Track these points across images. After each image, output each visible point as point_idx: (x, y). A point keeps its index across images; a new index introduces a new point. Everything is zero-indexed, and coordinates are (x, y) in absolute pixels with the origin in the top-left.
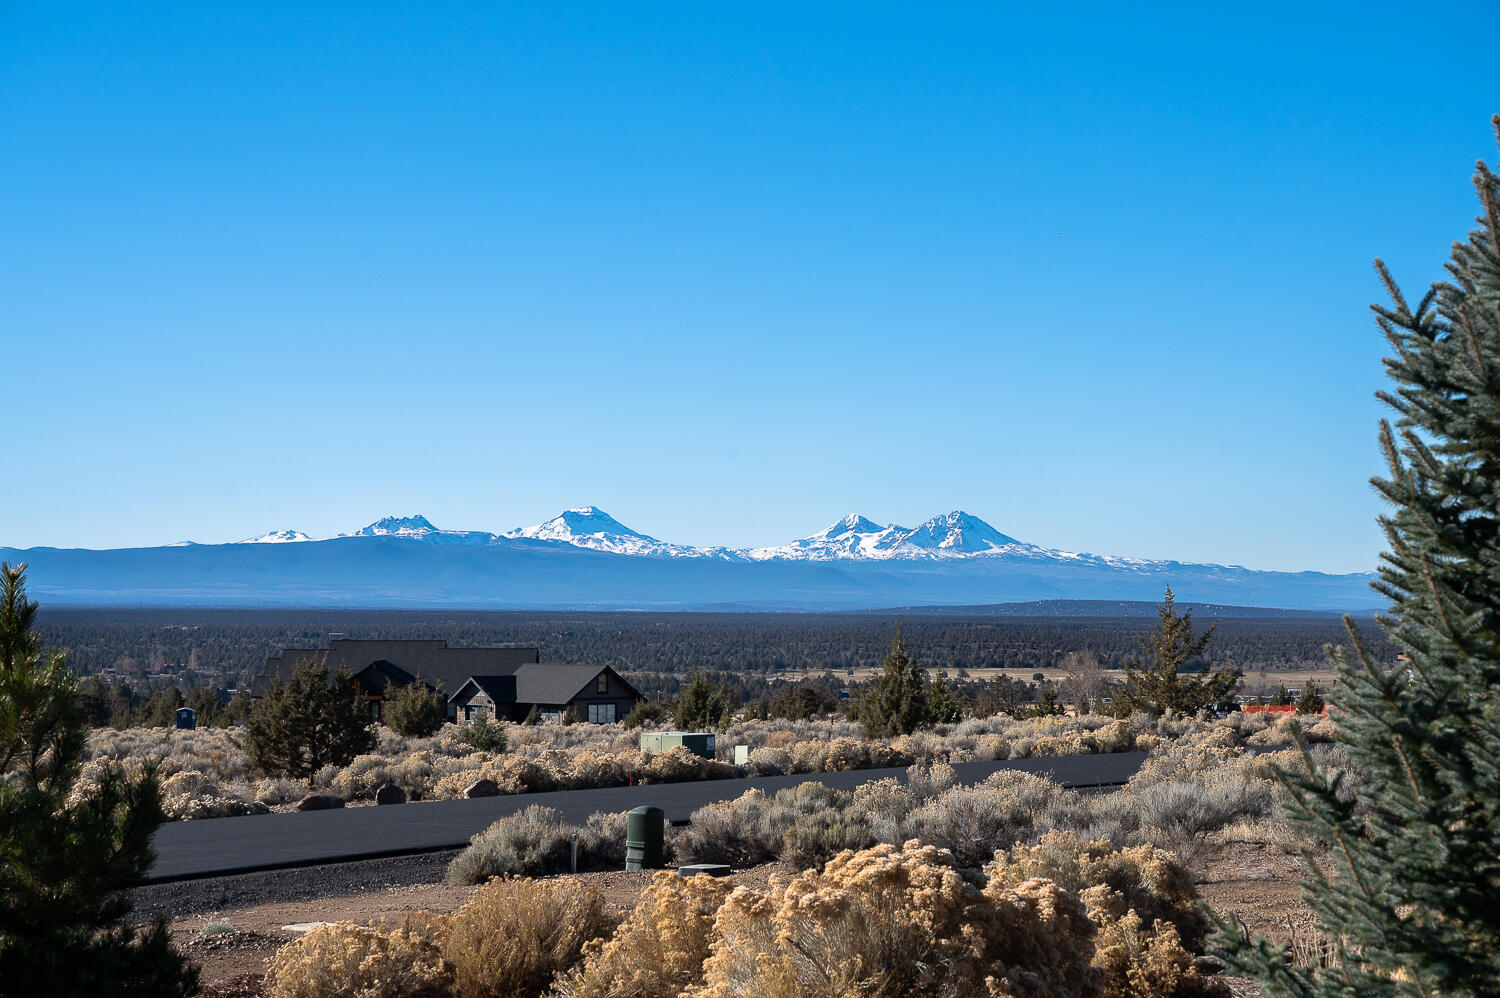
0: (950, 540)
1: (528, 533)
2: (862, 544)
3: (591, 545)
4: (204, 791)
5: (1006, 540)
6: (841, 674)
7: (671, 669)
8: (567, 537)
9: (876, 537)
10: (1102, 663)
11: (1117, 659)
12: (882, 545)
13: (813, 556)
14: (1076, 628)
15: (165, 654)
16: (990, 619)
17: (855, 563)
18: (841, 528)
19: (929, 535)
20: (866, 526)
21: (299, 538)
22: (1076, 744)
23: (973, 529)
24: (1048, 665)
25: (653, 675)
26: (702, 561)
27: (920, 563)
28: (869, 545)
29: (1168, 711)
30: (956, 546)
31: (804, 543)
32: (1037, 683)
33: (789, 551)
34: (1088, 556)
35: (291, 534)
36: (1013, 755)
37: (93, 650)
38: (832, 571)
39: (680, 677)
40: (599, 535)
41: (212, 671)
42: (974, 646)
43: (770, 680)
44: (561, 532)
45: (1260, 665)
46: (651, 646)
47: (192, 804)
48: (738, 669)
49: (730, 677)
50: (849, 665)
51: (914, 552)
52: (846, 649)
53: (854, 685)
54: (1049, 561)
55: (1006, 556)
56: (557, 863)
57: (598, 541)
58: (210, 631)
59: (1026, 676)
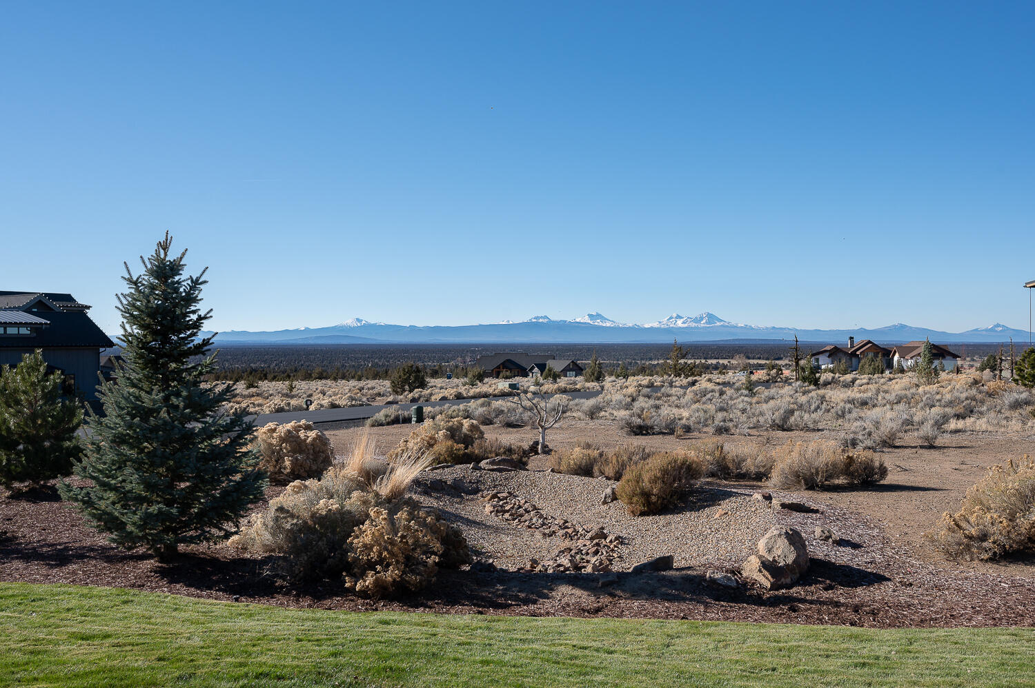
0: (704, 321)
1: (578, 320)
2: (678, 322)
3: (596, 324)
5: (722, 321)
8: (589, 321)
9: (682, 320)
10: (749, 358)
11: (754, 356)
13: (662, 326)
14: (742, 347)
17: (676, 328)
18: (671, 318)
19: (698, 320)
20: (679, 317)
21: (511, 323)
23: (711, 318)
24: (732, 358)
27: (695, 328)
28: (680, 323)
30: (706, 322)
31: (660, 322)
32: (728, 364)
33: (656, 325)
35: (509, 321)
37: (450, 355)
38: (669, 331)
40: (599, 321)
42: (711, 353)
43: (647, 363)
44: (587, 320)
46: (613, 353)
48: (638, 360)
49: (635, 362)
51: (694, 325)
54: (735, 327)
55: (722, 325)
56: (396, 421)
57: (598, 323)
58: (483, 350)
59: (725, 362)
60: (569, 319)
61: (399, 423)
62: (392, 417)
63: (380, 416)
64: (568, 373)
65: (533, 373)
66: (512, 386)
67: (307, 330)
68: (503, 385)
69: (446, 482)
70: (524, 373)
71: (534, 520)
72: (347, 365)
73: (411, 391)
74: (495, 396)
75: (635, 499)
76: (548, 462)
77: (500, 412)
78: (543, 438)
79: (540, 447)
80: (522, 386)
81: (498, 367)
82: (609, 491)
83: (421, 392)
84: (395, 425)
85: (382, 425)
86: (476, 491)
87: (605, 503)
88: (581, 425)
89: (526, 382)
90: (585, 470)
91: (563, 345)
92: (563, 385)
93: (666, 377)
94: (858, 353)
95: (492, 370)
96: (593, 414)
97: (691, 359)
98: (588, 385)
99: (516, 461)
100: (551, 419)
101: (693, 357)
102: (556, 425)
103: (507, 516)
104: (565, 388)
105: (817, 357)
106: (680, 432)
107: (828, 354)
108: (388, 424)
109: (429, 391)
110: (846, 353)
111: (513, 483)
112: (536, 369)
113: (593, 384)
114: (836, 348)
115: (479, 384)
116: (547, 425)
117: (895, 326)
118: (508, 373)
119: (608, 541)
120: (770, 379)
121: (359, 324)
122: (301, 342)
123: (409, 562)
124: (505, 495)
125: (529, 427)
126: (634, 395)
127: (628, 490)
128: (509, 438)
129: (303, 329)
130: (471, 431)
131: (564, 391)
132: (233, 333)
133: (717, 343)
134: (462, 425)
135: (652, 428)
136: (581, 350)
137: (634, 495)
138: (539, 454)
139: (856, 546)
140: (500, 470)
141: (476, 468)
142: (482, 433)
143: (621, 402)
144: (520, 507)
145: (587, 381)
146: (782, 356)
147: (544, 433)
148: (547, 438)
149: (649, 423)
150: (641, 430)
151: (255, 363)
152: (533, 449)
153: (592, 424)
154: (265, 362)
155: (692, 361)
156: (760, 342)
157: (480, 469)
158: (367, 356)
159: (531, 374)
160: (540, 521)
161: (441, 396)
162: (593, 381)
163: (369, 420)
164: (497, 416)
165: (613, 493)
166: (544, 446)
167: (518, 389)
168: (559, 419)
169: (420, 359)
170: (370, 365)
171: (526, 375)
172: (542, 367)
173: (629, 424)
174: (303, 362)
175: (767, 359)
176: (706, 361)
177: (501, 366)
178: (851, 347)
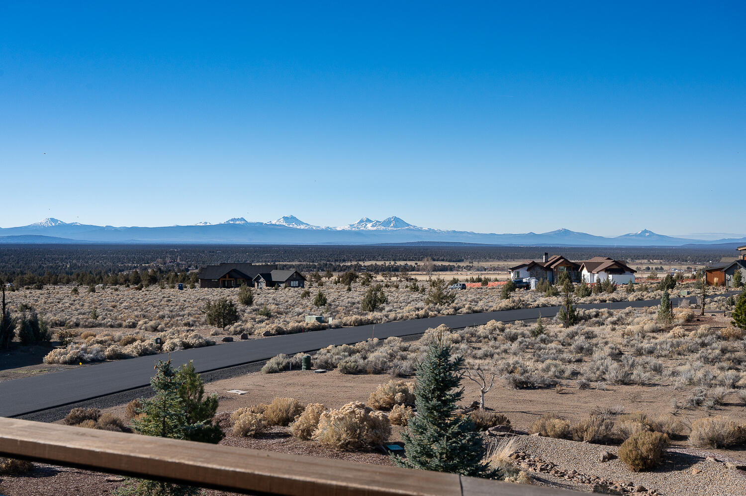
0: (392, 225)
1: (273, 222)
2: (368, 226)
3: (291, 226)
4: (199, 338)
5: (408, 225)
6: (361, 263)
7: (313, 262)
8: (284, 224)
9: (371, 224)
10: (434, 260)
11: (438, 258)
12: (373, 226)
13: (353, 229)
14: (427, 249)
15: (170, 258)
16: (403, 247)
17: (365, 231)
18: (362, 221)
19: (387, 223)
20: (368, 220)
21: (208, 224)
22: (414, 315)
23: (398, 221)
24: (419, 260)
25: (308, 263)
27: (385, 231)
28: (369, 226)
29: (438, 304)
30: (394, 226)
31: (351, 225)
32: (416, 266)
33: (347, 227)
34: (430, 229)
35: (206, 223)
36: (398, 318)
37: (150, 256)
38: (358, 233)
39: (316, 264)
40: (293, 223)
41: (184, 262)
42: (398, 255)
43: (341, 265)
44: (283, 222)
45: (478, 260)
47: (197, 341)
48: (332, 262)
49: (330, 264)
50: (363, 260)
51: (382, 228)
52: (363, 256)
53: (365, 266)
54: (420, 230)
56: (286, 368)
57: (293, 225)
58: (183, 251)
59: (413, 263)
60: (265, 221)
61: (289, 370)
62: (284, 364)
63: (273, 364)
64: (292, 282)
66: (319, 319)
68: (310, 318)
70: (250, 283)
72: (45, 266)
73: (228, 324)
74: (309, 329)
75: (637, 462)
78: (483, 400)
79: (480, 406)
82: (605, 453)
84: (287, 372)
85: (274, 372)
87: (603, 461)
90: (566, 435)
94: (552, 267)
95: (219, 280)
97: (381, 260)
99: (508, 427)
101: (383, 259)
105: (517, 270)
106: (559, 389)
107: (527, 268)
110: (542, 267)
112: (262, 279)
114: (533, 262)
116: (485, 390)
117: (559, 231)
119: (650, 492)
121: (53, 224)
124: (522, 454)
135: (532, 383)
141: (491, 435)
146: (463, 258)
155: (382, 263)
158: (64, 256)
159: (256, 284)
163: (264, 367)
167: (324, 322)
169: (119, 260)
170: (68, 266)
171: (252, 285)
172: (267, 278)
173: (514, 381)
175: (450, 261)
176: (395, 263)
177: (227, 276)
178: (545, 262)
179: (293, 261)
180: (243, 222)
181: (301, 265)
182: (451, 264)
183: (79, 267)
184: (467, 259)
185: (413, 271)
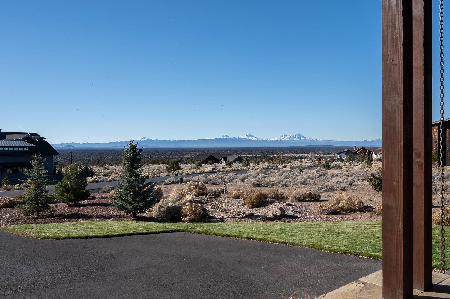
0: (297, 137)
1: (241, 137)
3: (249, 139)
5: (304, 137)
7: (259, 155)
8: (246, 138)
9: (287, 137)
10: (316, 154)
12: (288, 138)
13: (278, 140)
14: (313, 149)
15: (194, 154)
17: (284, 141)
18: (282, 136)
19: (293, 137)
20: (286, 136)
21: (212, 138)
23: (300, 136)
24: (309, 154)
26: (264, 140)
27: (293, 140)
28: (286, 138)
31: (277, 138)
33: (275, 139)
34: (316, 139)
37: (185, 153)
38: (281, 142)
39: (260, 156)
40: (250, 137)
42: (299, 151)
44: (245, 137)
49: (266, 156)
51: (292, 139)
52: (282, 152)
54: (310, 140)
55: (305, 139)
57: (250, 138)
58: (200, 151)
59: (306, 155)
60: (237, 137)
62: (172, 181)
63: (167, 181)
64: (237, 161)
65: (221, 161)
66: (214, 169)
67: (121, 142)
68: (210, 168)
69: (197, 201)
70: (218, 162)
71: (223, 210)
73: (174, 171)
74: (207, 173)
75: (250, 204)
76: (227, 195)
77: (210, 179)
78: (226, 188)
79: (224, 191)
80: (218, 168)
81: (207, 159)
82: (243, 202)
83: (179, 171)
84: (173, 184)
85: (168, 184)
86: (206, 203)
87: (242, 205)
88: (239, 184)
89: (219, 166)
90: (238, 197)
91: (235, 148)
92: (234, 168)
93: (274, 164)
94: (358, 152)
95: (204, 160)
96: (243, 180)
98: (243, 168)
99: (217, 195)
100: (228, 182)
101: (292, 153)
102: (230, 184)
103: (215, 209)
104: (234, 169)
105: (341, 154)
106: (270, 186)
107: (345, 153)
108: (170, 184)
109: (182, 171)
110: (353, 153)
111: (217, 201)
112: (223, 160)
113: (245, 167)
114: (348, 150)
115: (201, 168)
116: (227, 184)
118: (211, 162)
119: (242, 213)
120: (315, 165)
121: (144, 140)
122: (118, 148)
123: (196, 214)
124: (214, 204)
125: (221, 185)
126: (259, 173)
127: (248, 201)
128: (215, 188)
129: (119, 142)
130: (202, 186)
131: (234, 171)
132: (88, 143)
133: (303, 147)
134: (199, 184)
135: (262, 185)
136: (243, 150)
137: (250, 203)
138: (224, 193)
139: (299, 212)
140: (213, 197)
141: (206, 197)
142: (206, 187)
143: (253, 176)
144: (219, 207)
145: (243, 166)
146: (330, 152)
147: (226, 186)
148: (227, 188)
149: (261, 183)
150: (258, 185)
151: (98, 157)
152: (222, 192)
153: (242, 183)
154: (103, 156)
155: (291, 155)
156: (321, 147)
157: (207, 197)
158: (148, 153)
159: (221, 162)
160: (225, 210)
161: (186, 173)
162: (245, 166)
163: (163, 182)
164: (209, 181)
165: (245, 203)
166: (226, 191)
167: (216, 170)
168: (231, 182)
169: (172, 155)
170: (150, 158)
171: (219, 162)
172: (226, 159)
173: (254, 183)
174: (120, 157)
175: (324, 154)
176: (297, 155)
177: (208, 159)
178: (355, 150)
179: (249, 155)
180: (227, 137)
181: (252, 156)
182: (324, 155)
183: (154, 158)
184: (332, 153)
185: (306, 158)
